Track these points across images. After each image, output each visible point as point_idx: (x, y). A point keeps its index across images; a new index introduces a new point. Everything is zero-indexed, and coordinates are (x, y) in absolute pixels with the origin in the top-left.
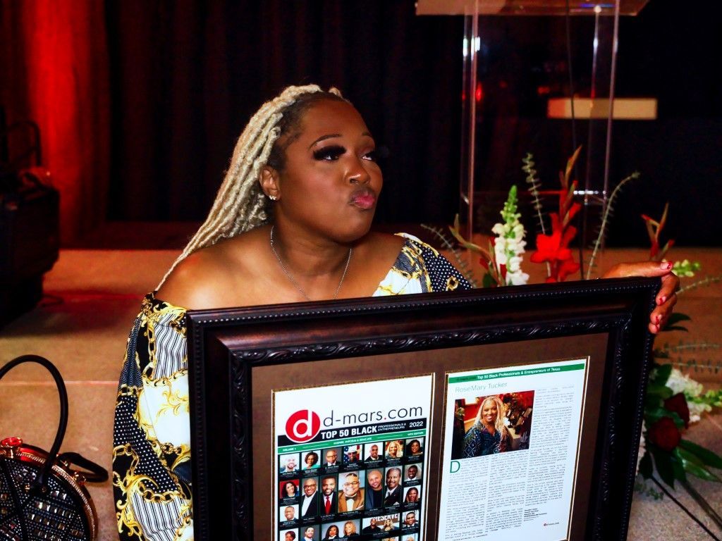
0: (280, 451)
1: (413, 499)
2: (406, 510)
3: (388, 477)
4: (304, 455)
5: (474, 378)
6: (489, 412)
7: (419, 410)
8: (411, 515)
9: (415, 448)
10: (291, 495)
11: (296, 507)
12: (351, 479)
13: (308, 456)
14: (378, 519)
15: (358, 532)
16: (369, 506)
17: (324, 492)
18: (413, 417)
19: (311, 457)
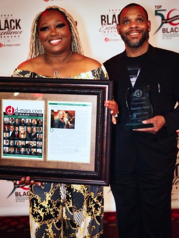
0: (4, 116)
1: (40, 138)
2: (38, 141)
3: (33, 130)
4: (10, 119)
5: (56, 104)
6: (61, 115)
7: (41, 111)
8: (39, 143)
9: (40, 122)
10: (7, 130)
11: (8, 133)
12: (23, 128)
13: (11, 119)
14: (30, 142)
15: (24, 145)
16: (27, 138)
17: (15, 131)
18: (39, 113)
19: (12, 120)
